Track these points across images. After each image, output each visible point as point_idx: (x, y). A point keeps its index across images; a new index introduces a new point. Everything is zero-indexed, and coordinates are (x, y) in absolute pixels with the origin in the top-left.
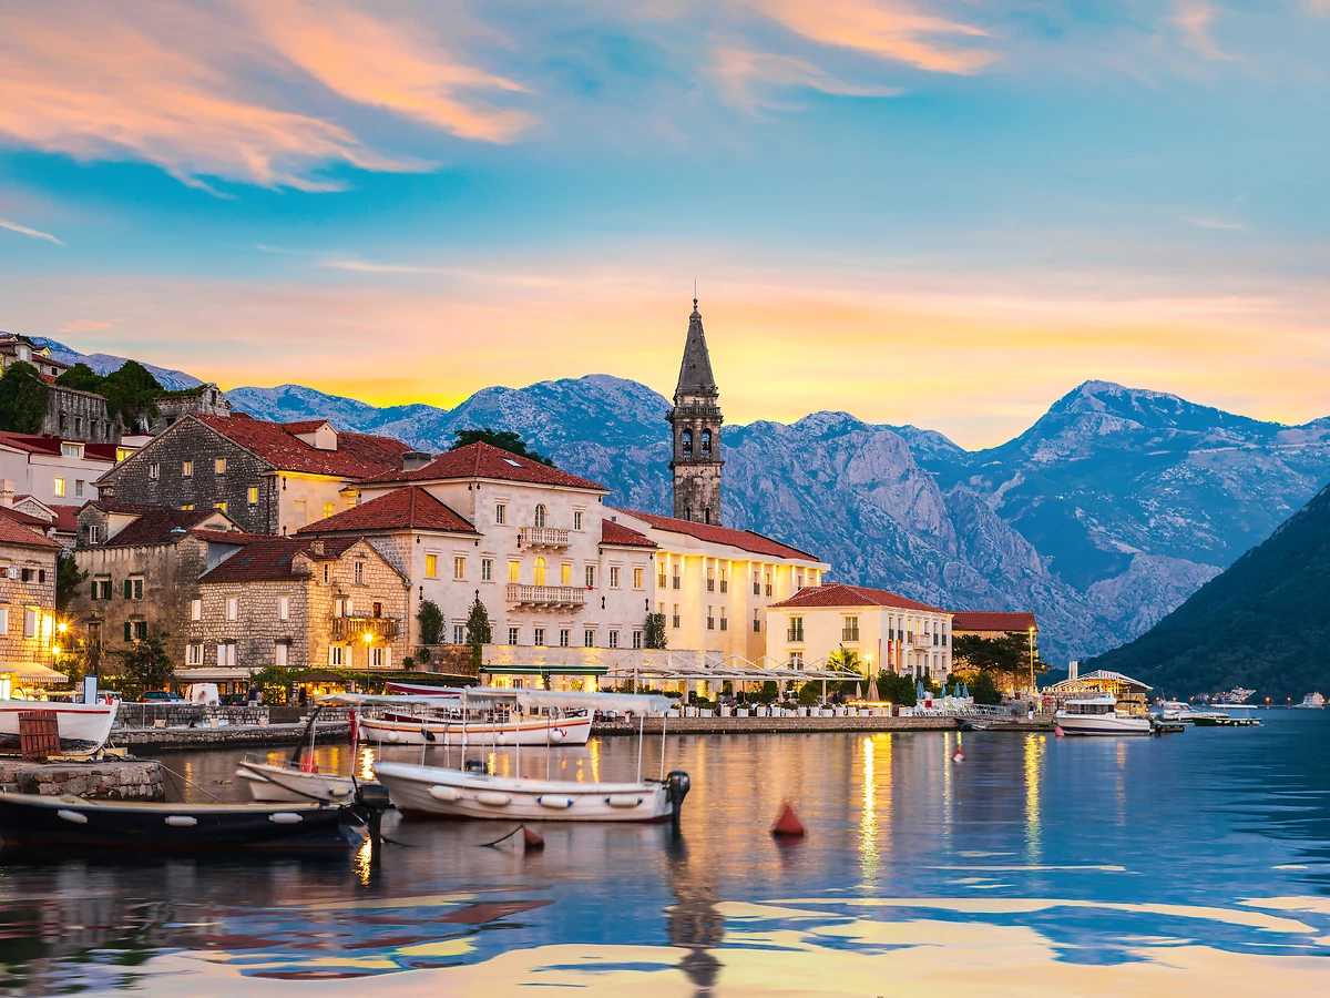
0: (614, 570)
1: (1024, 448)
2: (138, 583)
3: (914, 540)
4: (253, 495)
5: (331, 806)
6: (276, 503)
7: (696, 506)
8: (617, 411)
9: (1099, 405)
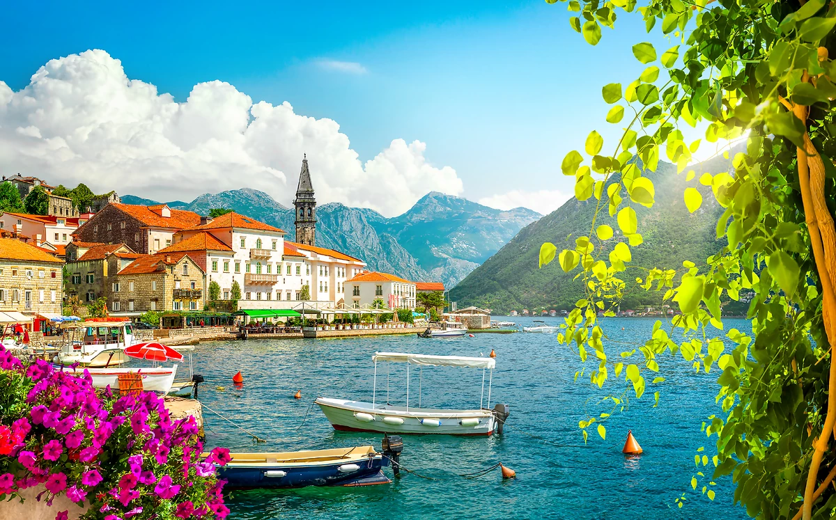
0: (289, 267)
1: (408, 217)
2: (92, 276)
3: (367, 253)
4: (137, 238)
5: (377, 456)
6: (147, 240)
7: (306, 240)
8: (253, 203)
9: (435, 201)
